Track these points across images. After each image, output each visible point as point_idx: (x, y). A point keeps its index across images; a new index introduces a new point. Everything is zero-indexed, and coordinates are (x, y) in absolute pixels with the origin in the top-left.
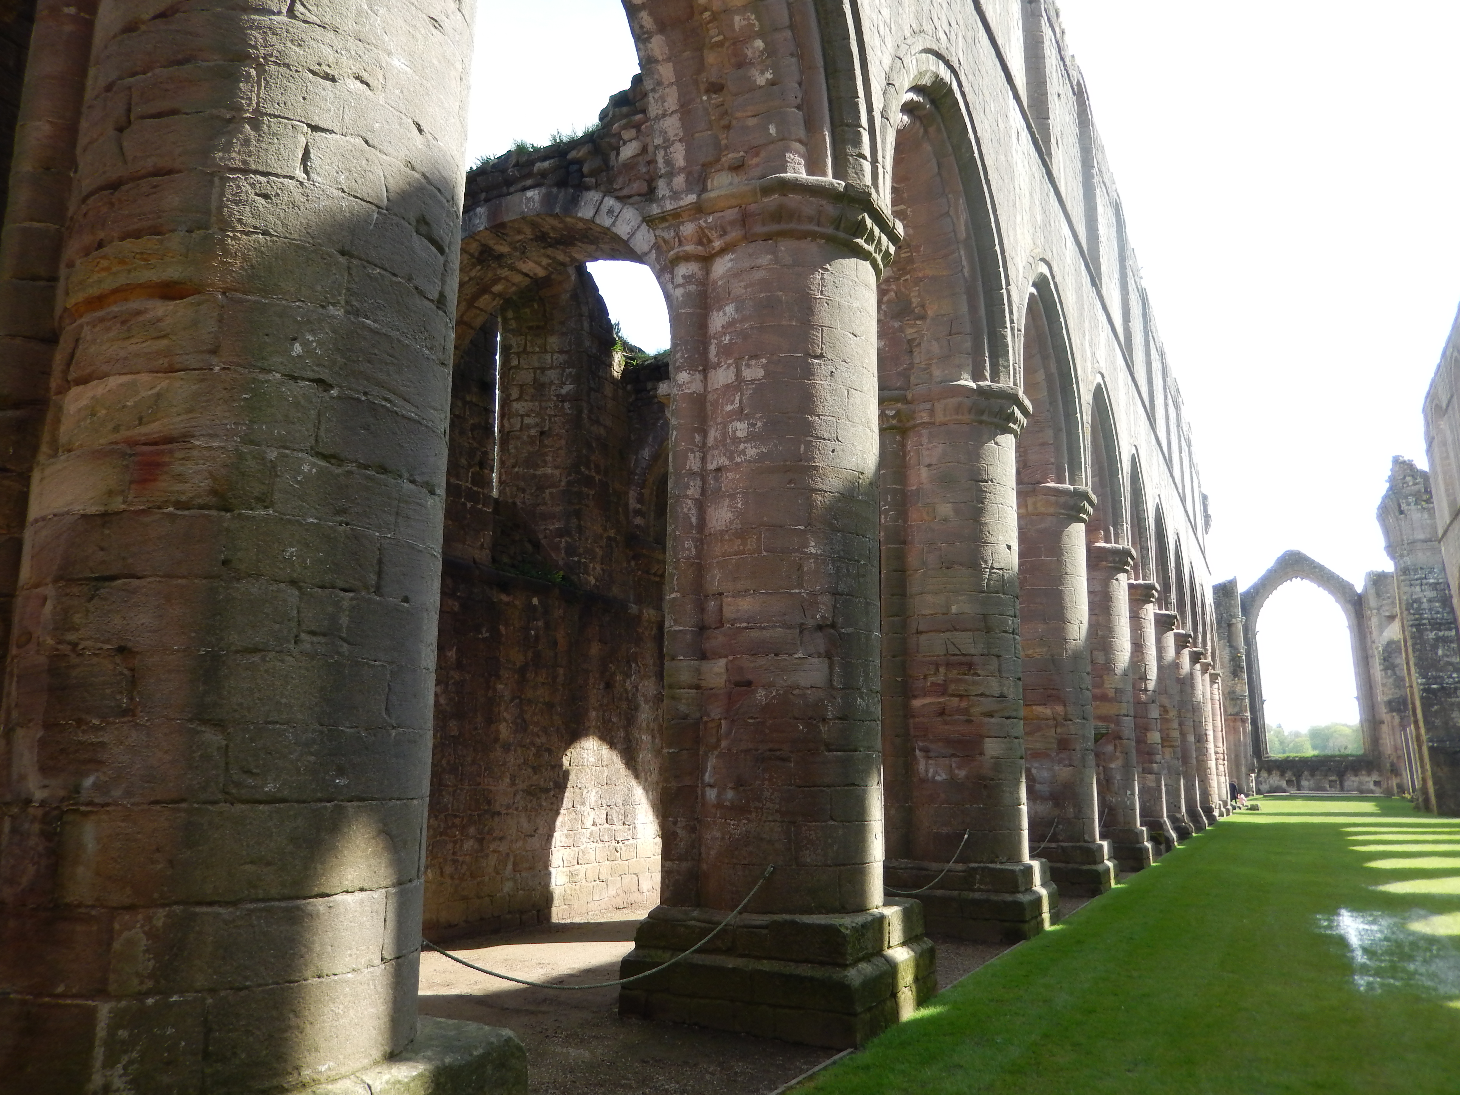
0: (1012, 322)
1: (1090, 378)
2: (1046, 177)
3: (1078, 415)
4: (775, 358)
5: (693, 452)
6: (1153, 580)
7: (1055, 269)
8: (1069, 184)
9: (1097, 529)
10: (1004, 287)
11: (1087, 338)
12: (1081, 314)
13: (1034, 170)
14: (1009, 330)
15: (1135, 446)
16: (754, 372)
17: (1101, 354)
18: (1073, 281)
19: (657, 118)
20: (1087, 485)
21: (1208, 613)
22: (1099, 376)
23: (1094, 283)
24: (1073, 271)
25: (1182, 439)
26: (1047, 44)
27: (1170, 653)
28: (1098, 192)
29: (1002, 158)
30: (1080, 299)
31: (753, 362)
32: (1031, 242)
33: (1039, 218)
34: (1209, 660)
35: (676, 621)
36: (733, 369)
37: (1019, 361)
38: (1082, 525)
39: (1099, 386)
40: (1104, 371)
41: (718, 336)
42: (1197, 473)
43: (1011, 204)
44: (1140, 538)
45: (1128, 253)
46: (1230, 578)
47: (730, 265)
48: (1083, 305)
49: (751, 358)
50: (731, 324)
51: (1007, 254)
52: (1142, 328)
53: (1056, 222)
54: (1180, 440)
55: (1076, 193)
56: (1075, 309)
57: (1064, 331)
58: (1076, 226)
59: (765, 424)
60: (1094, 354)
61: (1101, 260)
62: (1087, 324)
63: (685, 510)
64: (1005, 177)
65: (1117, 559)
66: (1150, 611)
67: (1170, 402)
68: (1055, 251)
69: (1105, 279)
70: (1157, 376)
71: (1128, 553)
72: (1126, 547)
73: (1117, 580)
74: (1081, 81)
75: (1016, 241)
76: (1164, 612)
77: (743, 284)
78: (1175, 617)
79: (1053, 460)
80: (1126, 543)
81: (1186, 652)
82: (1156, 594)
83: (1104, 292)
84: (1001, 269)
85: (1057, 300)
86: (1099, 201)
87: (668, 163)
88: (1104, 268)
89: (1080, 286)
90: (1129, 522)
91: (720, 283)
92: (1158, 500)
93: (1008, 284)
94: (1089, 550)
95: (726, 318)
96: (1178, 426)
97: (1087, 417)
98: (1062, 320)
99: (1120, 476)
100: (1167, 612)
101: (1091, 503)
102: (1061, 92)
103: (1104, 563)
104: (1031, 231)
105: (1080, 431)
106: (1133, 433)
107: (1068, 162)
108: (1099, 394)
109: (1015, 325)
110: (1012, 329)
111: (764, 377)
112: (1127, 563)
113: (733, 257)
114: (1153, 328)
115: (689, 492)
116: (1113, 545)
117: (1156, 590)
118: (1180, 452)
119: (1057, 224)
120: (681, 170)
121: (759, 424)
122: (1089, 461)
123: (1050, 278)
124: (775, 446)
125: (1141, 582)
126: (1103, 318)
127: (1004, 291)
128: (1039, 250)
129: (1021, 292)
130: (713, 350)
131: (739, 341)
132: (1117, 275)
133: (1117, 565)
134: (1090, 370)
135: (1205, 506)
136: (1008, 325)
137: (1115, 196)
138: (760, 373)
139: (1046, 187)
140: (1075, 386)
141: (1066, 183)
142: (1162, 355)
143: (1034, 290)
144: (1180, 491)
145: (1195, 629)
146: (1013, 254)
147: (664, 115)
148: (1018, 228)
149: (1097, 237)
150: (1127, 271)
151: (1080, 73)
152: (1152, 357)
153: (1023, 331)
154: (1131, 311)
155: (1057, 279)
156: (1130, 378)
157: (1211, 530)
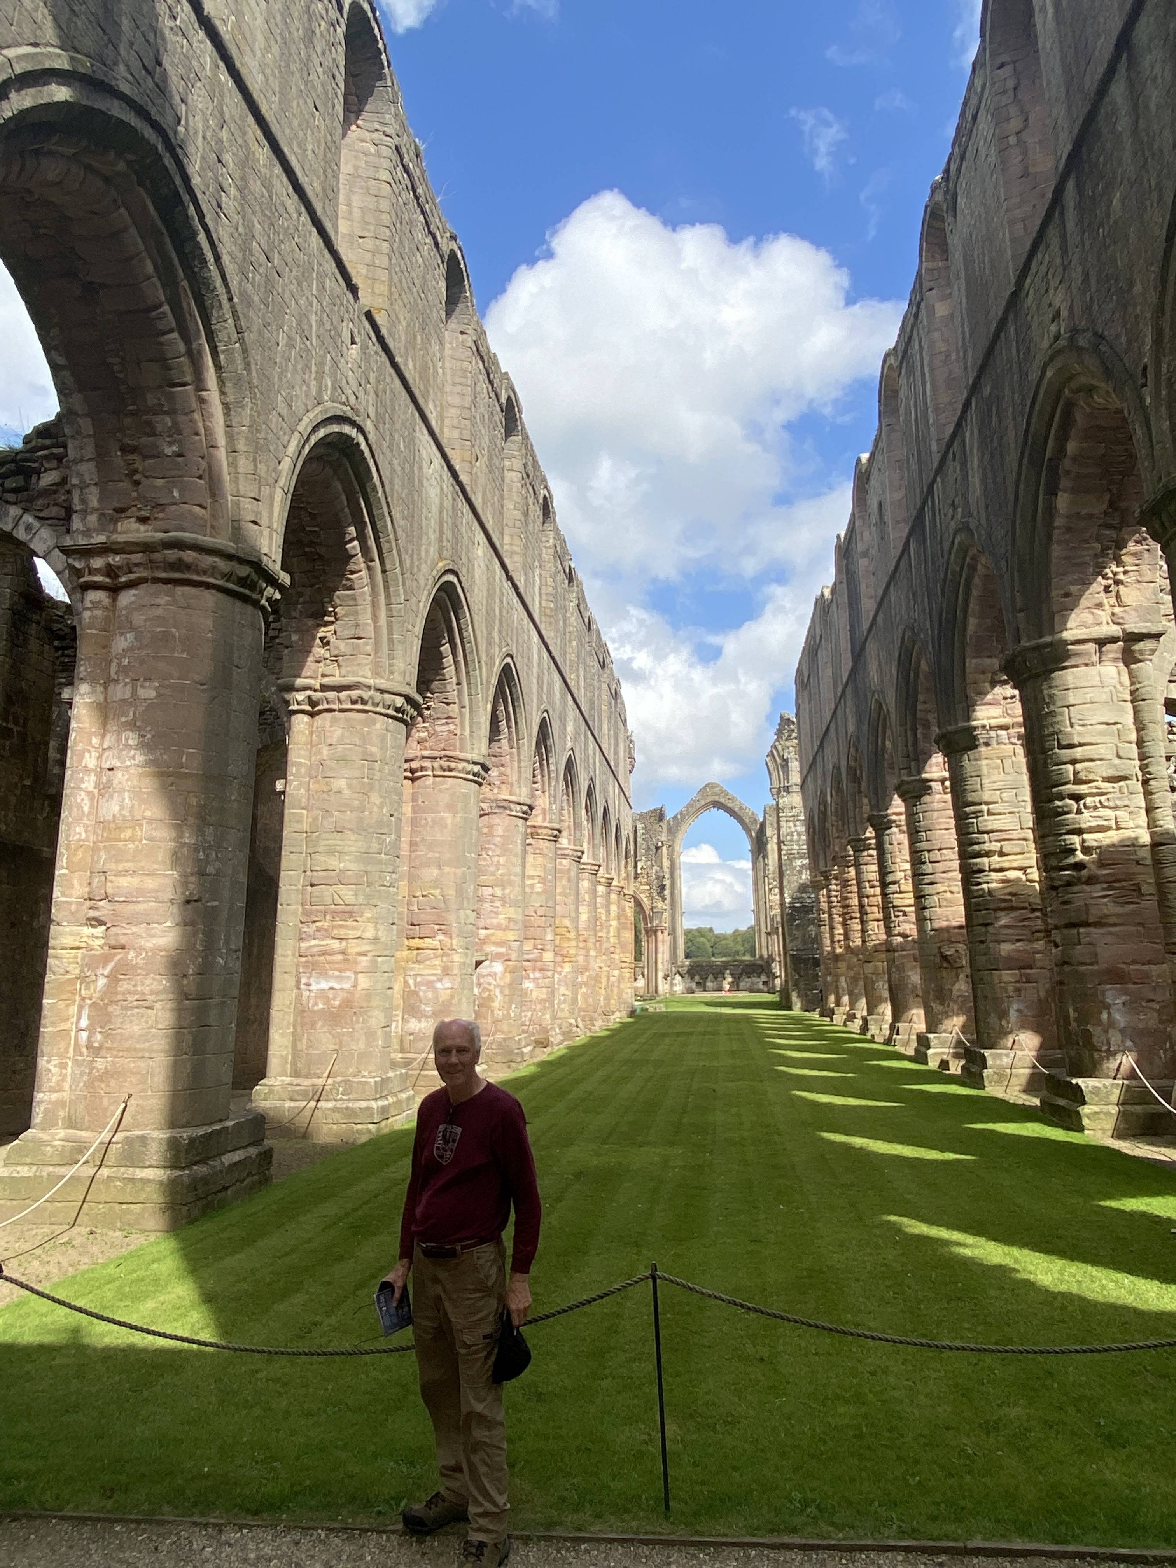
4: (166, 682)
5: (89, 751)
7: (464, 575)
12: (490, 606)
13: (446, 491)
15: (547, 710)
16: (148, 693)
18: (485, 580)
19: (75, 462)
22: (508, 658)
24: (485, 572)
30: (491, 594)
31: (147, 684)
35: (63, 894)
36: (129, 687)
37: (414, 662)
39: (507, 666)
40: (514, 653)
41: (120, 657)
47: (133, 599)
48: (494, 599)
49: (146, 680)
50: (131, 649)
51: (408, 573)
56: (484, 604)
58: (491, 531)
59: (153, 736)
60: (503, 639)
63: (79, 800)
68: (464, 560)
74: (513, 397)
75: (419, 559)
77: (143, 617)
78: (583, 851)
87: (83, 501)
89: (492, 585)
91: (124, 612)
92: (570, 753)
95: (127, 644)
99: (525, 739)
102: (485, 414)
104: (437, 547)
108: (506, 674)
111: (156, 698)
113: (136, 592)
115: (83, 786)
119: (470, 533)
120: (95, 510)
121: (149, 736)
123: (457, 584)
124: (161, 754)
125: (546, 824)
126: (518, 605)
128: (446, 563)
129: (420, 602)
130: (114, 667)
131: (137, 665)
134: (497, 654)
138: (152, 694)
139: (459, 505)
143: (437, 595)
144: (600, 740)
146: (415, 571)
147: (82, 461)
151: (512, 389)
155: (465, 583)
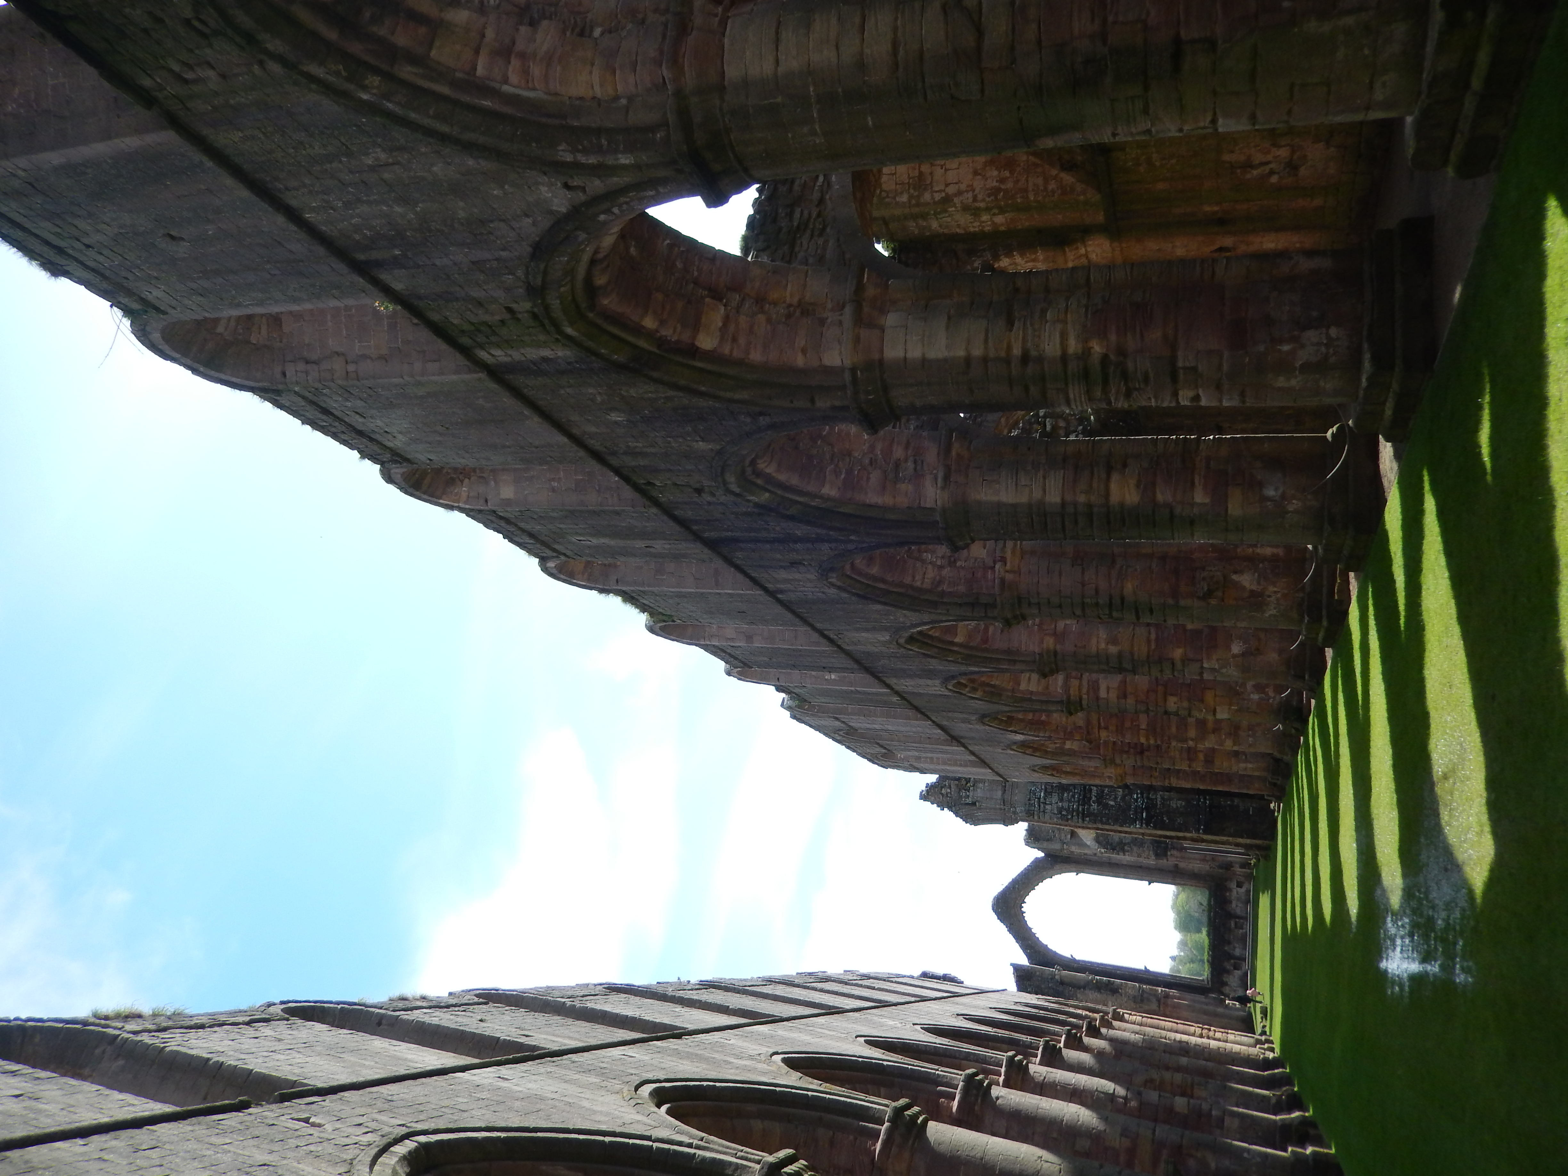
0: (690, 1146)
1: (774, 1068)
2: (555, 1059)
3: (810, 1093)
6: (1003, 1056)
7: (650, 1076)
8: (571, 1035)
9: (938, 1105)
10: (650, 1143)
11: (732, 1060)
12: (706, 1060)
13: (543, 1070)
14: (699, 1152)
15: (856, 1037)
17: (753, 1048)
18: (669, 1058)
20: (887, 1106)
21: (1047, 1004)
22: (775, 1057)
23: (679, 1036)
24: (659, 1055)
25: (860, 982)
26: (427, 1019)
27: (1085, 1058)
28: (590, 1005)
29: (517, 1104)
30: (690, 1057)
32: (614, 1097)
33: (593, 1079)
34: (1097, 1016)
37: (734, 1149)
38: (931, 1124)
39: (784, 1061)
40: (771, 1051)
42: (898, 976)
43: (568, 1108)
44: (955, 1058)
45: (660, 990)
46: (1012, 969)
48: (697, 1055)
51: (618, 1130)
52: (738, 995)
53: (603, 1060)
54: (861, 986)
55: (583, 1029)
56: (698, 1065)
57: (718, 1084)
58: (616, 1040)
60: (751, 1058)
61: (658, 1021)
62: (716, 1056)
64: (538, 1106)
65: (975, 1092)
66: (1037, 1069)
67: (819, 985)
68: (633, 1071)
69: (678, 1024)
70: (790, 993)
71: (969, 1079)
72: (962, 1078)
73: (997, 1098)
74: (478, 992)
75: (608, 1114)
76: (1040, 1052)
78: (1047, 1042)
79: (851, 1137)
80: (958, 1077)
81: (1086, 1040)
82: (1019, 1057)
83: (691, 1027)
84: (631, 1141)
85: (684, 1083)
86: (598, 1007)
88: (667, 1021)
89: (677, 1053)
90: (936, 1067)
92: (918, 1027)
93: (649, 1138)
94: (958, 1121)
96: (846, 984)
97: (814, 1084)
98: (705, 1084)
99: (885, 1063)
100: (1040, 1049)
101: (908, 1107)
102: (479, 1018)
103: (976, 1108)
104: (603, 1093)
105: (828, 1096)
106: (843, 1035)
107: (549, 1029)
108: (794, 1063)
109: (695, 1142)
110: (698, 1147)
112: (981, 1082)
114: (741, 984)
116: (958, 1091)
117: (1015, 1056)
118: (873, 988)
119: (607, 1060)
122: (862, 1096)
123: (658, 1085)
125: (1003, 1070)
126: (717, 1035)
127: (655, 1145)
128: (625, 1090)
129: (662, 1125)
132: (678, 1009)
133: (981, 1093)
134: (765, 1066)
135: (934, 977)
136: (692, 1151)
137: (600, 987)
139: (564, 1062)
140: (778, 1089)
141: (570, 1038)
142: (770, 981)
143: (665, 1108)
144: (913, 999)
145: (1063, 1023)
146: (620, 1122)
148: (595, 1108)
149: (633, 1019)
150: (677, 995)
151: (470, 991)
152: (770, 992)
153: (704, 1135)
154: (719, 1003)
155: (662, 1077)
156: (784, 1023)
157: (960, 977)
